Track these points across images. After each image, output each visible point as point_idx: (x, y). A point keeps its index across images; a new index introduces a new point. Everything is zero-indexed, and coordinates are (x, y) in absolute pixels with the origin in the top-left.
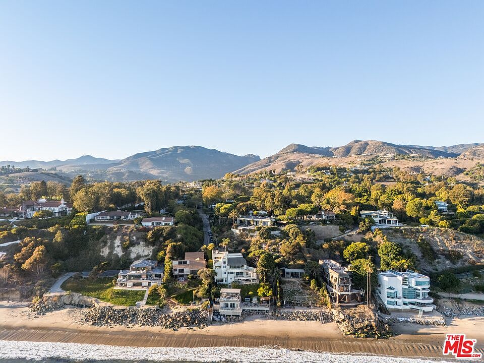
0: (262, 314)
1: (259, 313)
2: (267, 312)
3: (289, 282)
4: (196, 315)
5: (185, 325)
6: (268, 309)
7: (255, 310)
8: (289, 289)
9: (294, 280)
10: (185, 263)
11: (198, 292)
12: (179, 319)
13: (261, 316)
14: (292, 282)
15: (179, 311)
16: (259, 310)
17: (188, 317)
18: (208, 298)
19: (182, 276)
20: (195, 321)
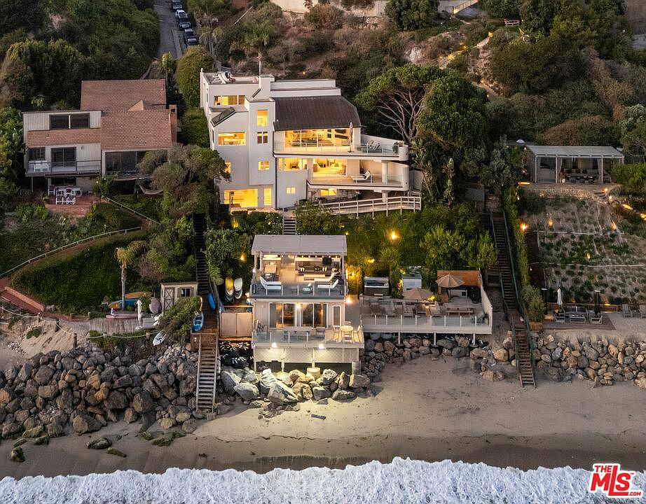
0: (459, 356)
1: (440, 348)
2: (482, 341)
3: (559, 202)
4: (136, 368)
5: (77, 420)
6: (487, 329)
7: (422, 336)
8: (563, 234)
9: (581, 192)
10: (83, 122)
11: (141, 252)
12: (47, 391)
13: (452, 363)
14: (574, 200)
15: (51, 347)
16: (440, 336)
17: (94, 380)
18: (192, 280)
19: (70, 180)
20: (129, 401)
